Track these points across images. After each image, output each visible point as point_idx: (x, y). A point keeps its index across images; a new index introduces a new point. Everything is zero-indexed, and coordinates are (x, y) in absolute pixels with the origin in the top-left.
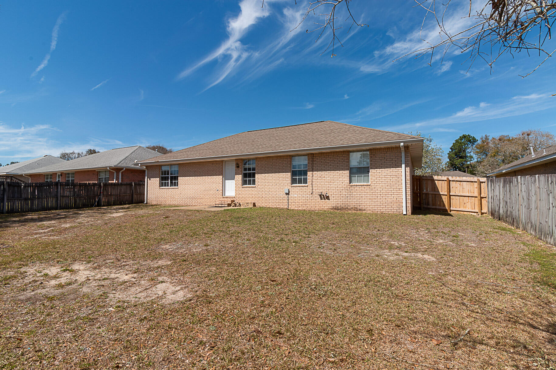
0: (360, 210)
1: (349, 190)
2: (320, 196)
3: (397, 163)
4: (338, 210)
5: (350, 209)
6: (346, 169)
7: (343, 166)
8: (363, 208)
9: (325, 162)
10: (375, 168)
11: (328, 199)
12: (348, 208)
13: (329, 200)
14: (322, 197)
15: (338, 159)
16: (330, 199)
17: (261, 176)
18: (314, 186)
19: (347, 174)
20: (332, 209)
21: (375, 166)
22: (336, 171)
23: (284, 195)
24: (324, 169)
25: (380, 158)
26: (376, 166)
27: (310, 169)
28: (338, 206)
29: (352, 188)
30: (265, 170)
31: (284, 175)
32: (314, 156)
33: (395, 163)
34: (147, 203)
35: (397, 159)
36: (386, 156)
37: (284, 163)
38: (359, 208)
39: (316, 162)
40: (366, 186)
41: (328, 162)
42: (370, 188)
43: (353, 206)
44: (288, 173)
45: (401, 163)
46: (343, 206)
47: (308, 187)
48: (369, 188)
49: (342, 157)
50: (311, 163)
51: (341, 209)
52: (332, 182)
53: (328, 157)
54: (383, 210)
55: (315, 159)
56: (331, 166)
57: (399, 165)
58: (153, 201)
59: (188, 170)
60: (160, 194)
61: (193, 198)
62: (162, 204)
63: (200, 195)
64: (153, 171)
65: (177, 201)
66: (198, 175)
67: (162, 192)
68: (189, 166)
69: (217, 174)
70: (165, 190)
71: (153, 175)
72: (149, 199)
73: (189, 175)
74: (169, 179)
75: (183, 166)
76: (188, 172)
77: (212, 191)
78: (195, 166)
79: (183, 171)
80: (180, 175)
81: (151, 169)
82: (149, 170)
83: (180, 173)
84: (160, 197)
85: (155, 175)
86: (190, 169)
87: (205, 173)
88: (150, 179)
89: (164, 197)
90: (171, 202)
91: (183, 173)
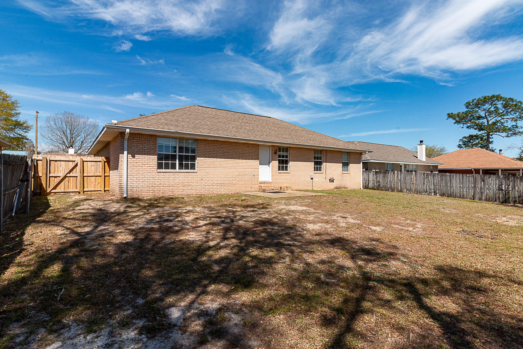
2: (329, 179)
4: (337, 189)
6: (341, 163)
7: (340, 160)
8: (347, 187)
14: (331, 181)
15: (338, 156)
16: (334, 182)
17: (292, 164)
18: (327, 173)
19: (341, 166)
20: (335, 188)
21: (351, 162)
22: (337, 164)
24: (331, 161)
25: (354, 158)
27: (324, 161)
28: (338, 186)
29: (343, 175)
30: (297, 158)
31: (310, 164)
37: (310, 154)
39: (328, 156)
41: (333, 157)
42: (349, 175)
43: (343, 186)
44: (313, 163)
50: (325, 156)
52: (335, 170)
53: (333, 153)
54: (354, 188)
56: (335, 160)
57: (360, 162)
58: (143, 192)
59: (214, 149)
60: (159, 180)
61: (221, 185)
62: (166, 195)
63: (233, 181)
64: (142, 143)
65: (195, 190)
66: (229, 157)
67: (164, 177)
68: (216, 145)
69: (253, 158)
70: (171, 174)
71: (141, 150)
72: (132, 188)
73: (215, 156)
74: (176, 159)
75: (205, 144)
76: (213, 153)
77: (247, 176)
78: (224, 145)
79: (205, 150)
80: (201, 155)
81: (135, 138)
82: (131, 140)
83: (201, 152)
84: (159, 186)
85: (148, 151)
86: (217, 148)
87: (238, 156)
88: (133, 156)
89: (169, 186)
90: (183, 192)
91: (206, 152)
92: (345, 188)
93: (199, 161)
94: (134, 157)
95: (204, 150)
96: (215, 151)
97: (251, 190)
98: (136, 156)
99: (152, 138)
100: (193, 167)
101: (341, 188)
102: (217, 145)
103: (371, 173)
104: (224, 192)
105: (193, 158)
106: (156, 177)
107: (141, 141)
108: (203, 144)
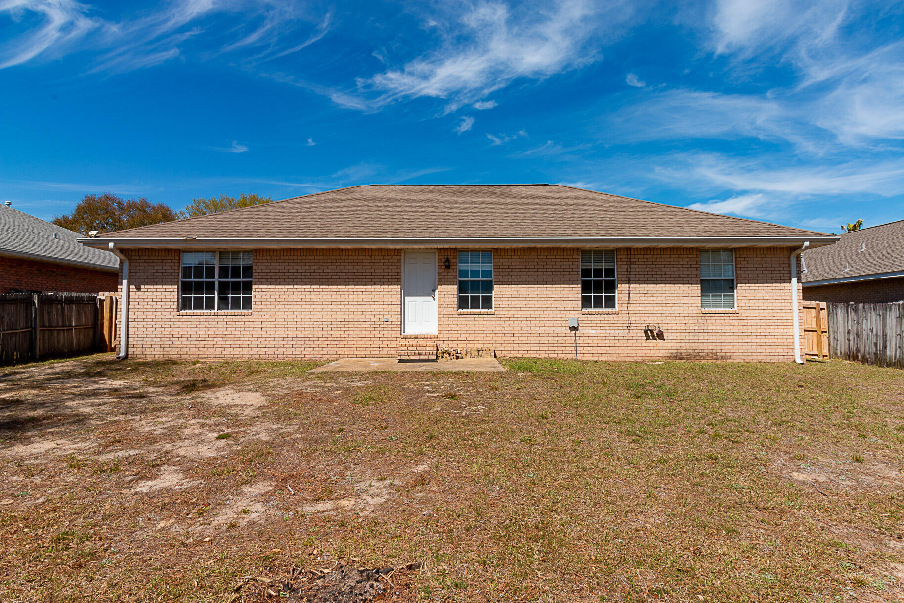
0: (722, 357)
1: (702, 321)
2: (646, 332)
3: (783, 275)
4: (681, 358)
5: (704, 357)
6: (695, 282)
7: (689, 276)
8: (728, 354)
9: (654, 266)
10: (747, 281)
11: (661, 338)
12: (701, 354)
13: (664, 340)
14: (650, 334)
15: (681, 263)
16: (665, 338)
17: (510, 290)
18: (632, 312)
19: (697, 292)
20: (669, 357)
21: (747, 278)
22: (676, 286)
23: (566, 332)
24: (652, 279)
25: (756, 266)
26: (749, 279)
27: (623, 279)
28: (682, 351)
29: (707, 318)
30: (518, 277)
31: (566, 289)
32: (632, 253)
33: (780, 275)
34: (126, 357)
35: (782, 269)
36: (764, 262)
37: (566, 263)
38: (721, 354)
39: (636, 266)
40: (732, 315)
41: (660, 266)
42: (739, 318)
43: (709, 351)
44: (576, 286)
45: (789, 275)
46: (691, 351)
47: (620, 315)
48: (736, 318)
49: (688, 259)
50: (626, 266)
51: (688, 357)
52: (668, 305)
53: (660, 256)
54: (761, 357)
55: (635, 260)
56: (667, 276)
57: (786, 278)
58: (153, 349)
59: (289, 267)
60: (180, 330)
61: (305, 340)
62: (191, 356)
63: (331, 333)
64: (154, 264)
65: (247, 349)
66: (324, 280)
67: (189, 323)
68: (293, 257)
69: (384, 280)
70: (202, 319)
71: (152, 277)
72: (135, 343)
73: (292, 280)
74: (213, 289)
75: (269, 258)
76: (286, 274)
77: (368, 323)
78: (311, 257)
79: (269, 271)
80: (260, 280)
81: (141, 258)
82: (135, 261)
83: (260, 274)
84: (180, 339)
85: (162, 277)
86: (296, 264)
87: (346, 277)
88: (138, 287)
89: (197, 339)
90: (224, 353)
91: (271, 274)
92: (715, 356)
93: (259, 292)
94: (139, 289)
95: (267, 271)
96: (291, 271)
97: (378, 353)
98: (142, 287)
99: (170, 255)
100: (248, 304)
101: (698, 356)
102: (296, 257)
103: (890, 310)
104: (311, 356)
105: (248, 288)
106: (175, 323)
107: (151, 261)
108: (266, 257)
